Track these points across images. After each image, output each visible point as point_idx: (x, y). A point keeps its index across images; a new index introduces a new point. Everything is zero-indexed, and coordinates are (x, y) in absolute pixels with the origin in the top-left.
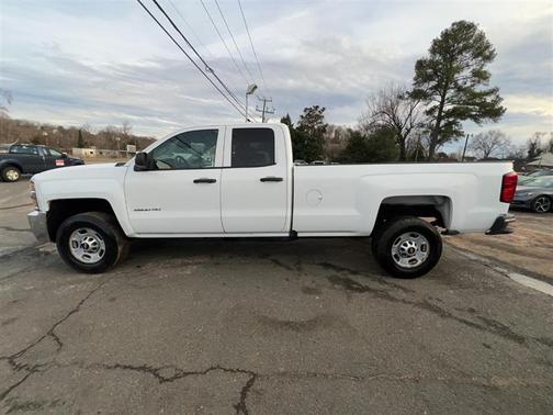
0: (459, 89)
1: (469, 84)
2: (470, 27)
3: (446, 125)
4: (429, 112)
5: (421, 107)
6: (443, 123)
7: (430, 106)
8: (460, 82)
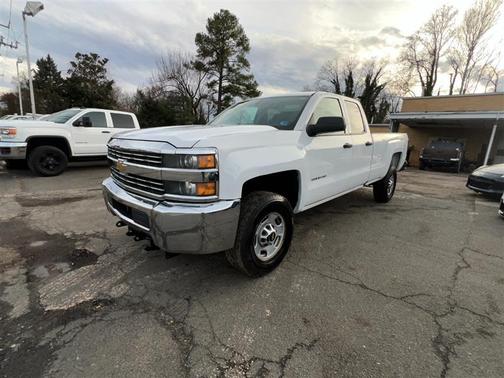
0: (230, 70)
1: (236, 67)
2: (233, 18)
3: (225, 99)
4: (211, 85)
5: (206, 79)
6: (222, 97)
7: (211, 80)
8: (231, 64)
